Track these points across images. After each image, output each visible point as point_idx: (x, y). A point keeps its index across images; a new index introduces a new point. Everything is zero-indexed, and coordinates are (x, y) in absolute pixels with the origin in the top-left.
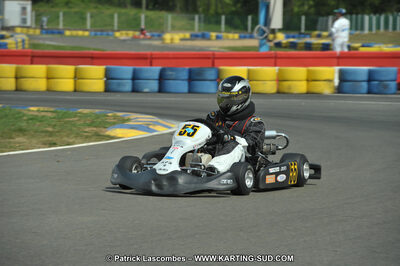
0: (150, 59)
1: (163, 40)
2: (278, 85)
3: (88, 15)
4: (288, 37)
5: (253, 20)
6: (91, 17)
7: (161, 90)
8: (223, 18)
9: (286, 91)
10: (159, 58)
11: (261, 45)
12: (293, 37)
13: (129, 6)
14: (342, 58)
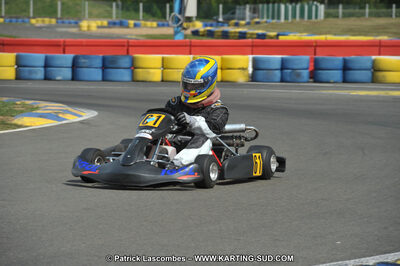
0: (63, 47)
1: (79, 27)
4: (206, 26)
6: (6, 3)
7: (74, 78)
8: (141, 5)
10: (72, 45)
11: (176, 33)
12: (211, 25)
14: (256, 46)
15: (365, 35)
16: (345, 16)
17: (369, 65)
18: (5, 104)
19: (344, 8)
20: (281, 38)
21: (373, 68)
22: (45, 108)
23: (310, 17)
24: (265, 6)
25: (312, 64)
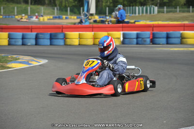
0: (31, 29)
1: (39, 20)
2: (94, 41)
3: (2, 8)
4: (100, 18)
6: (3, 8)
7: (37, 44)
8: (69, 9)
12: (103, 18)
13: (22, 3)
14: (124, 27)
15: (177, 21)
16: (167, 12)
17: (179, 35)
18: (3, 57)
19: (167, 8)
20: (137, 23)
21: (181, 37)
22: (22, 59)
23: (150, 13)
24: (129, 8)
25: (152, 35)
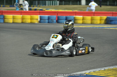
2: (22, 21)
5: (14, 1)
9: (24, 22)
11: (17, 9)
21: (74, 19)
25: (57, 18)
